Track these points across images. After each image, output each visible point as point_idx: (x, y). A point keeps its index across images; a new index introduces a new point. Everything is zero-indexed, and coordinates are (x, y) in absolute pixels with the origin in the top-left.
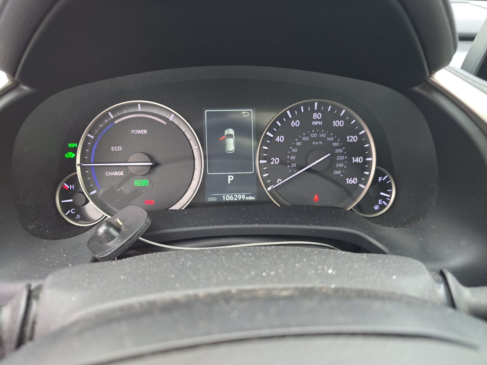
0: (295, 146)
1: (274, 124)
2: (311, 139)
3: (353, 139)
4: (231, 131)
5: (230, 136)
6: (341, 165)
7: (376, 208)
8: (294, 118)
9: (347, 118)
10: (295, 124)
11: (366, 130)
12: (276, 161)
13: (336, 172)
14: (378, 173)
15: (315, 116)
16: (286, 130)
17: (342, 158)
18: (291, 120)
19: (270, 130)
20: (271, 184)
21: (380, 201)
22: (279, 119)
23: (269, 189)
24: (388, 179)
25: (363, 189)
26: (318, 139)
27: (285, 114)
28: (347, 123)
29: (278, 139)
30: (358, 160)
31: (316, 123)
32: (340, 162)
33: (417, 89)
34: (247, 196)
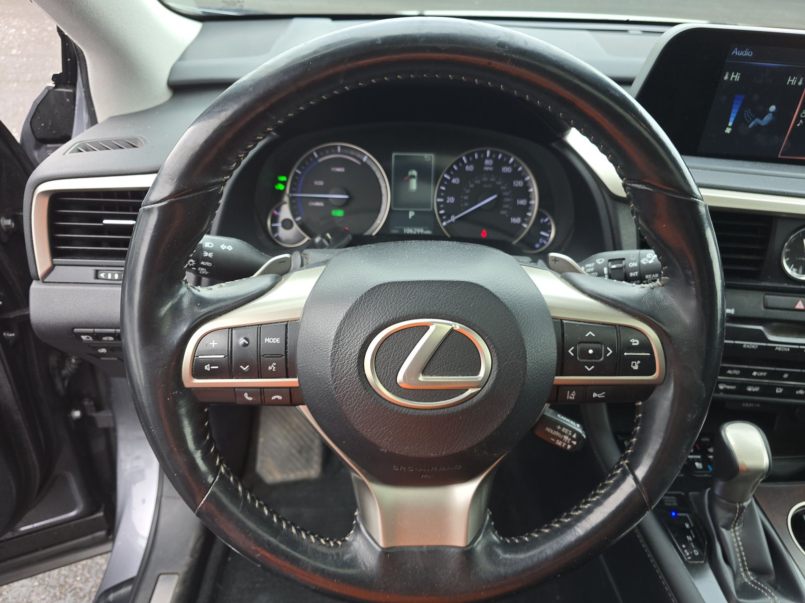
0: (468, 188)
1: (451, 168)
2: (483, 183)
3: (519, 184)
4: (414, 173)
5: (413, 177)
6: (506, 206)
7: (537, 246)
8: (469, 163)
9: (514, 166)
10: (471, 168)
11: (530, 177)
12: (451, 200)
13: (503, 212)
14: (540, 215)
15: (487, 162)
16: (461, 173)
17: (508, 200)
18: (466, 164)
19: (448, 173)
20: (446, 220)
21: (541, 240)
22: (456, 163)
23: (444, 224)
24: (549, 221)
25: (525, 228)
26: (488, 182)
27: (461, 160)
28: (515, 169)
29: (454, 181)
30: (522, 202)
31: (486, 169)
32: (507, 203)
33: (554, 145)
34: (425, 230)
